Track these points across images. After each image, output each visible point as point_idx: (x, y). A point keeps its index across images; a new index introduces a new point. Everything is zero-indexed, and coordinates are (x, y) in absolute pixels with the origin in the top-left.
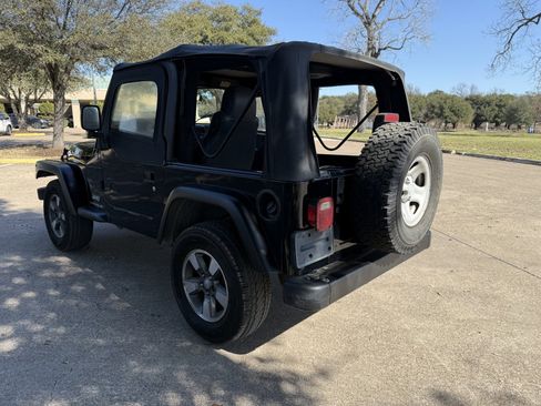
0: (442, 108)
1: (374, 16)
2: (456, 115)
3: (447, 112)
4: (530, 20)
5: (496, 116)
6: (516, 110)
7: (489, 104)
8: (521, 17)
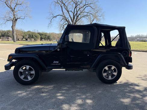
0: (32, 36)
1: (14, 9)
2: (36, 37)
3: (34, 37)
4: (55, 17)
5: (45, 38)
6: (49, 36)
7: (43, 35)
8: (52, 16)
